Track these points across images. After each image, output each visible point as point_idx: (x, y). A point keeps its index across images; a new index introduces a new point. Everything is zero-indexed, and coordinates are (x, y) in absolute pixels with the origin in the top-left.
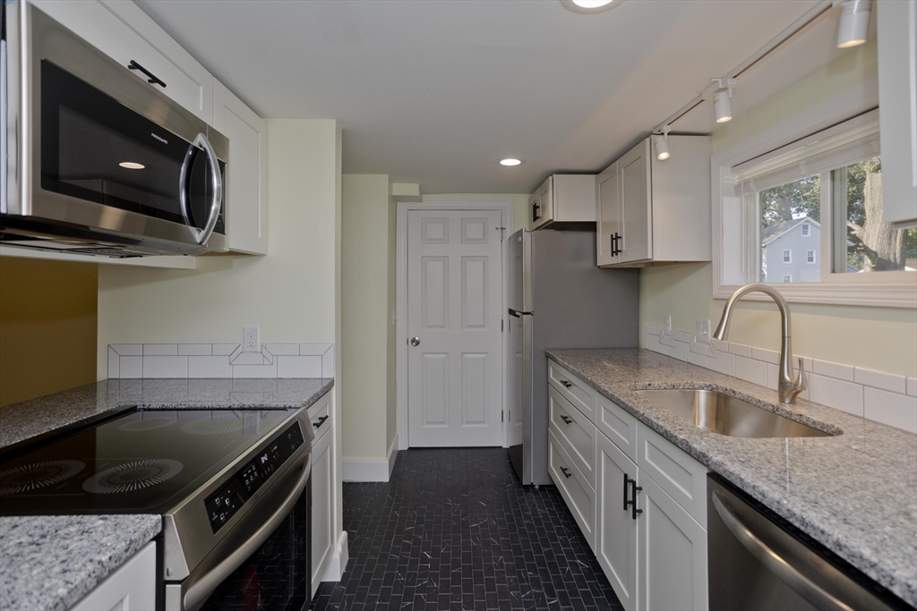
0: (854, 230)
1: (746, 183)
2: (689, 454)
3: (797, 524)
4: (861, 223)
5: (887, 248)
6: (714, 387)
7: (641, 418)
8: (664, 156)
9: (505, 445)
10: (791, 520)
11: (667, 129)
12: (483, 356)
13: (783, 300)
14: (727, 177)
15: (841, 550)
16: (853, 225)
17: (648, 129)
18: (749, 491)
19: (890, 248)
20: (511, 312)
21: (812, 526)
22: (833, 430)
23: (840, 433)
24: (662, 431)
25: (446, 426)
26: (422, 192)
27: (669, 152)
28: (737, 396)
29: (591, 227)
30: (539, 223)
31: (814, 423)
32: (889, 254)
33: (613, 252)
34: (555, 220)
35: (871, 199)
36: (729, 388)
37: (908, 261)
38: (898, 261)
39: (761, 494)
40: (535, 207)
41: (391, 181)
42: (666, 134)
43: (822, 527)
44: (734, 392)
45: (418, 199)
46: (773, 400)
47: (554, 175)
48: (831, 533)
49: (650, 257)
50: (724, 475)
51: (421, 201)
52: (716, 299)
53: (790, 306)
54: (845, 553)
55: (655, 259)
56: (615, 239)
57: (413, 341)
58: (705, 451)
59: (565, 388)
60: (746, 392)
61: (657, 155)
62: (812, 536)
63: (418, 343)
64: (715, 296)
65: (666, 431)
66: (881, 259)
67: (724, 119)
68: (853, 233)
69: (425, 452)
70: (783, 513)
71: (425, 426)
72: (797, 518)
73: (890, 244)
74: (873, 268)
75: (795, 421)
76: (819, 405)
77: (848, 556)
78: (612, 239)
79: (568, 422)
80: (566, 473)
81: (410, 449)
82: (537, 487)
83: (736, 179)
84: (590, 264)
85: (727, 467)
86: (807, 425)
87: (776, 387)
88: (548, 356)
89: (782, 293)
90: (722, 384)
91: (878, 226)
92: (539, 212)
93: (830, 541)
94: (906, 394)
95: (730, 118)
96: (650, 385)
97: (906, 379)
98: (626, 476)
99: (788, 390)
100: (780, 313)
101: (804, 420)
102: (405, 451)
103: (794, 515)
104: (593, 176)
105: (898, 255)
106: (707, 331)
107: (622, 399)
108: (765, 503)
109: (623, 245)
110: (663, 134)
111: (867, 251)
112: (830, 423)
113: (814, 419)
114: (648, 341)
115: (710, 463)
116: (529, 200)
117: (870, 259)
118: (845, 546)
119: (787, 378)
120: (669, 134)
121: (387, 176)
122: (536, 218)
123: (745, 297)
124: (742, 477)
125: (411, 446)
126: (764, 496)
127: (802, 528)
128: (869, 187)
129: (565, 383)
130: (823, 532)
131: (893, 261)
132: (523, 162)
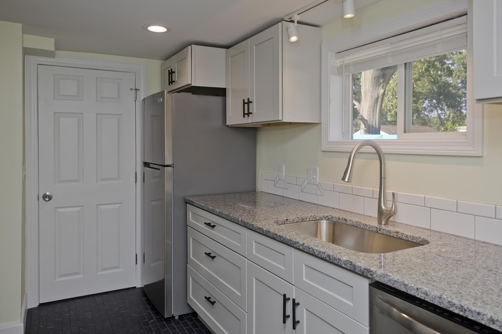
0: (355, 105)
1: (347, 66)
2: (354, 272)
3: (456, 311)
4: (359, 101)
5: (372, 117)
6: (330, 217)
7: (301, 248)
8: (294, 39)
9: (139, 285)
10: (451, 309)
11: (297, 18)
12: (117, 206)
13: (382, 151)
14: (332, 61)
15: (494, 323)
16: (355, 102)
17: (281, 16)
18: (412, 293)
19: (373, 118)
20: (146, 164)
21: (470, 310)
22: (420, 240)
23: (427, 242)
24: (323, 256)
25: (81, 276)
26: (57, 48)
27: (298, 36)
28: (348, 223)
29: (221, 92)
30: (175, 86)
31: (407, 236)
32: (373, 122)
33: (244, 114)
34: (193, 85)
35: (365, 86)
36: (341, 217)
37: (382, 127)
38: (377, 127)
39: (424, 293)
40: (171, 73)
41: (24, 32)
42: (296, 22)
43: (478, 310)
44: (345, 220)
45: (51, 54)
46: (375, 223)
47: (193, 46)
48: (485, 313)
49: (280, 119)
50: (389, 284)
51: (54, 57)
52: (323, 151)
53: (385, 155)
54: (497, 325)
55: (284, 121)
56: (247, 103)
57: (45, 196)
58: (368, 267)
59: (208, 229)
60: (355, 219)
61: (289, 38)
62: (470, 317)
63: (50, 198)
64: (324, 149)
65: (329, 256)
66: (369, 125)
67: (349, 16)
68: (355, 107)
69: (59, 305)
70: (444, 305)
71: (58, 280)
72: (456, 307)
73: (373, 115)
74: (365, 130)
75: (393, 237)
76: (401, 224)
77: (500, 327)
78: (244, 103)
79: (213, 258)
80: (210, 301)
81: (41, 305)
82: (177, 318)
83: (338, 63)
84: (219, 123)
85: (391, 278)
86: (401, 239)
87: (376, 215)
88: (187, 202)
89: (381, 147)
90: (336, 215)
91: (368, 103)
92: (175, 77)
93: (485, 319)
94: (457, 212)
95: (353, 15)
96: (287, 220)
97: (457, 202)
98: (285, 296)
99: (384, 215)
100: (379, 161)
101: (400, 235)
102: (35, 308)
103: (454, 305)
104: (224, 50)
105: (377, 123)
106: (316, 176)
107: (278, 234)
108: (428, 300)
109: (254, 108)
110: (293, 22)
111: (363, 119)
112: (417, 235)
113: (407, 234)
114: (263, 185)
115: (374, 276)
116: (162, 65)
117: (364, 125)
118: (497, 320)
119: (383, 207)
120: (298, 22)
121: (19, 26)
122: (171, 82)
123: (361, 150)
124: (406, 282)
125: (42, 302)
126: (426, 295)
127: (461, 313)
128: (364, 78)
129: (209, 224)
130: (479, 314)
131: (375, 126)
132: (169, 30)
